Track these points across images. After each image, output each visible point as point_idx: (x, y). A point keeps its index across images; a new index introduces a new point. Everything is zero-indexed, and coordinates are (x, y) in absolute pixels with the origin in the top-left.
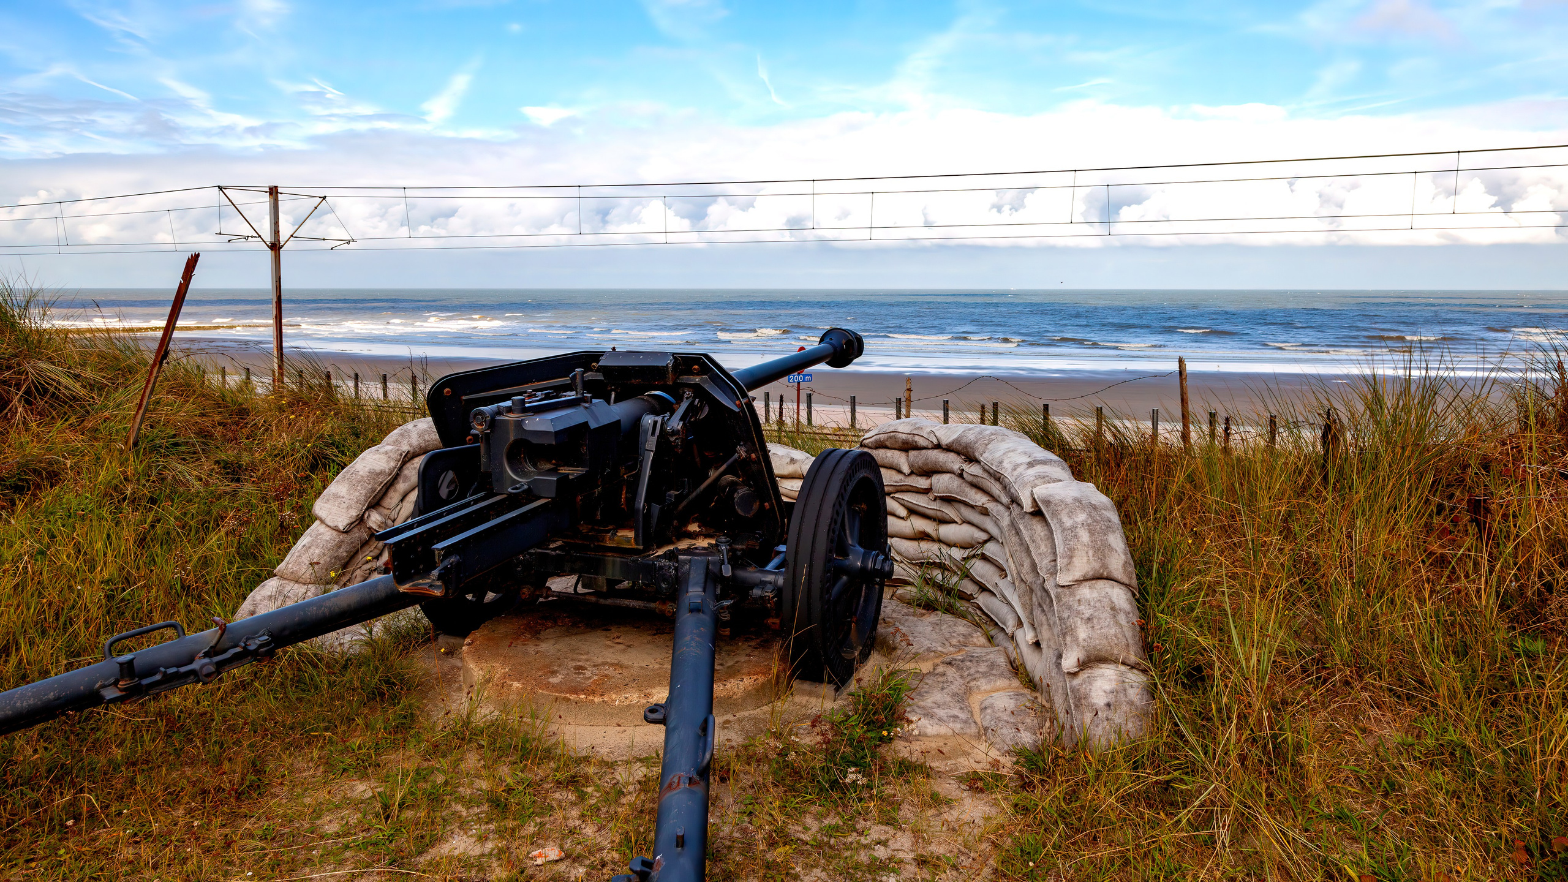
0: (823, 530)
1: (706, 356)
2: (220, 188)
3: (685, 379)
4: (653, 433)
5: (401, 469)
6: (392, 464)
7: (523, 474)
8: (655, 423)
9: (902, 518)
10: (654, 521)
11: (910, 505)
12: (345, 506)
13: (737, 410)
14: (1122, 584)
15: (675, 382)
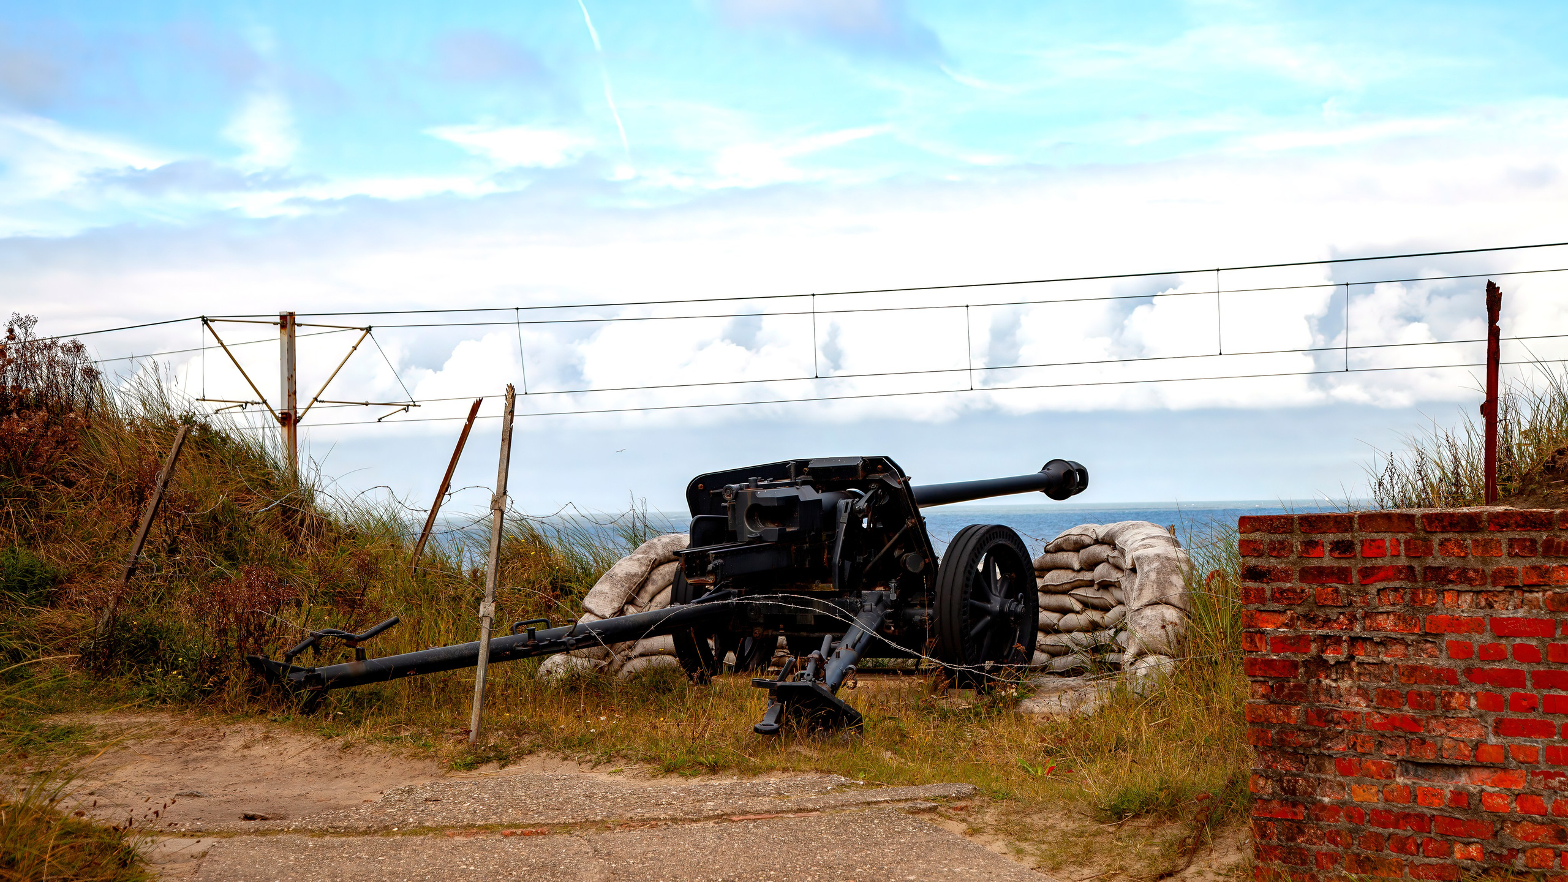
0: (961, 569)
1: (887, 458)
2: (205, 321)
3: (873, 476)
4: (846, 511)
5: (650, 573)
6: (644, 568)
7: (756, 528)
8: (847, 504)
9: (1078, 613)
10: (847, 573)
11: (1082, 598)
12: (609, 599)
13: (899, 487)
14: (1178, 608)
15: (864, 477)
